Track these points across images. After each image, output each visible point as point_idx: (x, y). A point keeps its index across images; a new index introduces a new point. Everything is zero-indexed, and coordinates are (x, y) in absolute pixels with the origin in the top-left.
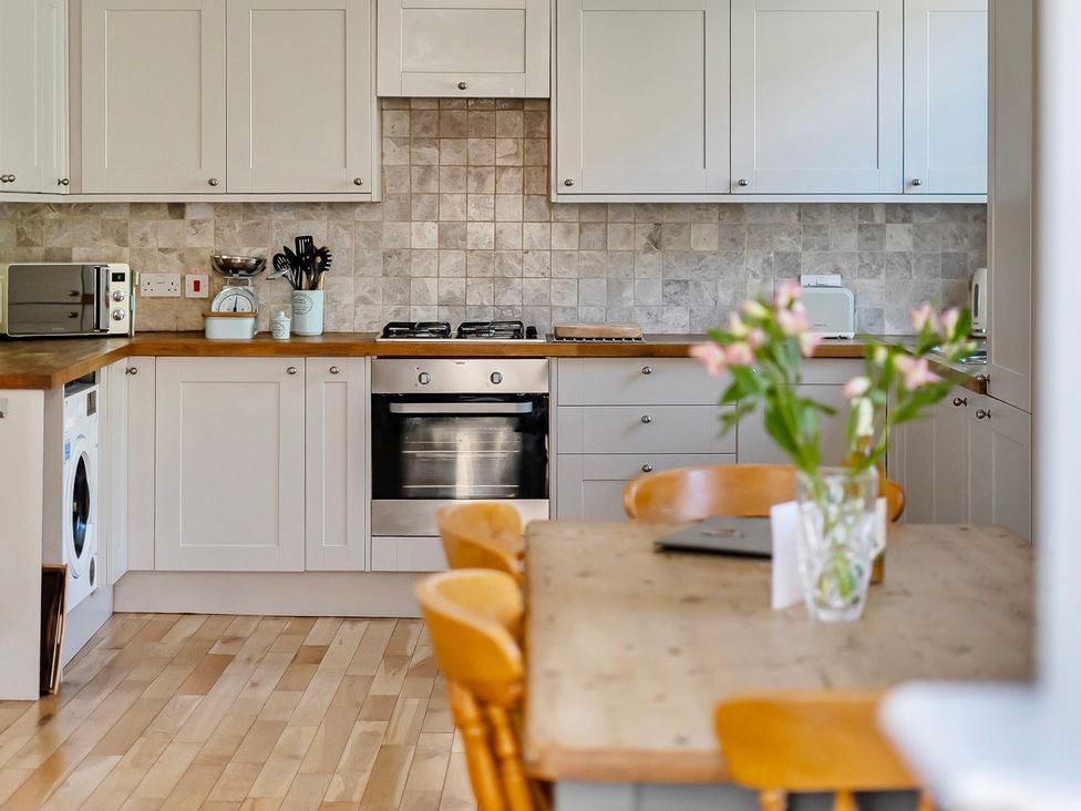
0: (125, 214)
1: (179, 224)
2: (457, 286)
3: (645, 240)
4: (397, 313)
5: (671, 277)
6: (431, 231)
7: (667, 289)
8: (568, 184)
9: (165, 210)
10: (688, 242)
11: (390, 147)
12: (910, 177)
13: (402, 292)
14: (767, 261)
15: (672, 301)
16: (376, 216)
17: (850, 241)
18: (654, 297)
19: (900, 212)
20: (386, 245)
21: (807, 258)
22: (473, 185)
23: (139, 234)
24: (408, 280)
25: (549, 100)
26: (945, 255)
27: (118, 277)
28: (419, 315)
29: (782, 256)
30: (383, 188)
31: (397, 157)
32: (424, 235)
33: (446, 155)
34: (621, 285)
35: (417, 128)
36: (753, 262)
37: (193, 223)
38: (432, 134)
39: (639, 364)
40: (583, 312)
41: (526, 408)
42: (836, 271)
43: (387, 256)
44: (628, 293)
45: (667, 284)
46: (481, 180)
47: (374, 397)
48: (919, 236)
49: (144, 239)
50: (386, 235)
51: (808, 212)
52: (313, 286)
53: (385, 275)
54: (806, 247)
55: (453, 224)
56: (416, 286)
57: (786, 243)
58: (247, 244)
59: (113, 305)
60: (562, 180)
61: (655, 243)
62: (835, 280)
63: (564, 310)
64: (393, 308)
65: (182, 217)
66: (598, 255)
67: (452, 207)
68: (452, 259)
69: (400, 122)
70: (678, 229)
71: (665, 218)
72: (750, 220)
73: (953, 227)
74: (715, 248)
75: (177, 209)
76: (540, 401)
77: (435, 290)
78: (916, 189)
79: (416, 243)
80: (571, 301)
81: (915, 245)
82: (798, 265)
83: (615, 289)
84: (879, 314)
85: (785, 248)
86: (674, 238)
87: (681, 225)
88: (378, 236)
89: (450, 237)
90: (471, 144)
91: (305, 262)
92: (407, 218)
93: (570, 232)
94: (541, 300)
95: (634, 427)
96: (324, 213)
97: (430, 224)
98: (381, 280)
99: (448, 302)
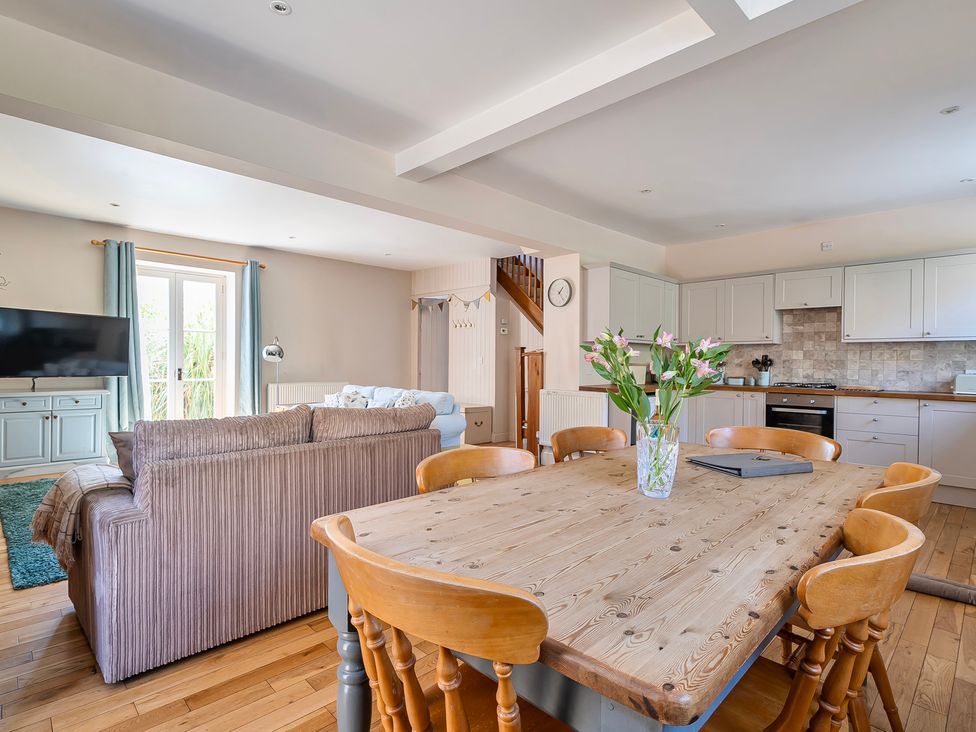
2: (810, 372)
3: (888, 356)
4: (788, 380)
5: (901, 369)
6: (801, 353)
7: (899, 374)
10: (909, 357)
11: (785, 327)
13: (789, 373)
14: (948, 364)
15: (901, 379)
16: (781, 349)
18: (893, 377)
20: (783, 358)
21: (969, 363)
22: (817, 337)
24: (792, 370)
25: (840, 307)
28: (796, 380)
29: (956, 363)
30: (783, 340)
31: (788, 330)
32: (798, 355)
33: (807, 328)
34: (878, 372)
35: (796, 320)
36: (941, 364)
38: (801, 322)
39: (873, 399)
40: (861, 381)
41: (824, 412)
43: (784, 362)
44: (881, 375)
45: (899, 372)
46: (820, 337)
47: (767, 406)
50: (784, 355)
52: (766, 371)
54: (969, 359)
55: (809, 351)
56: (794, 371)
57: (958, 358)
60: (846, 335)
63: (853, 380)
64: (786, 377)
66: (868, 362)
67: (809, 345)
68: (808, 363)
69: (787, 318)
70: (903, 352)
71: (899, 348)
72: (939, 348)
74: (922, 359)
76: (831, 411)
77: (801, 373)
79: (795, 357)
82: (964, 366)
83: (875, 374)
87: (906, 351)
88: (781, 355)
89: (807, 355)
90: (816, 324)
91: (764, 363)
92: (792, 350)
93: (855, 353)
94: (844, 377)
95: (869, 422)
96: (763, 347)
97: (800, 351)
98: (782, 369)
99: (806, 377)
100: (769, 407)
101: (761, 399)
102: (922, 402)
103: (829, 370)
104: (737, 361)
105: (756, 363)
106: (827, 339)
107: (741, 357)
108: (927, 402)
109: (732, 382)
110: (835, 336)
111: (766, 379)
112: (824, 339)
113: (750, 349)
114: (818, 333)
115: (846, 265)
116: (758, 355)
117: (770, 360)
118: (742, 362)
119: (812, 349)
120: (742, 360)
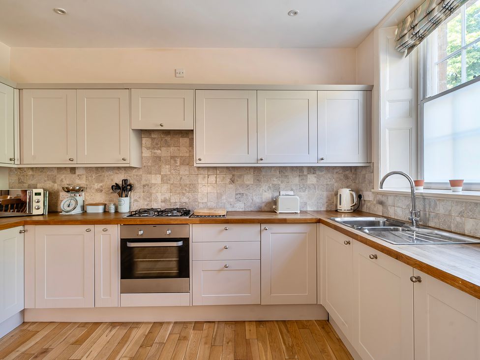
1: (74, 176)
2: (167, 196)
3: (229, 180)
4: (147, 205)
5: (238, 192)
6: (159, 177)
7: (237, 196)
8: (200, 160)
9: (69, 171)
10: (243, 181)
11: (144, 150)
12: (320, 157)
13: (149, 198)
14: (269, 187)
15: (238, 200)
16: (141, 172)
17: (296, 180)
18: (232, 199)
19: (312, 170)
20: (143, 182)
21: (282, 186)
22: (172, 162)
23: (60, 179)
24: (151, 194)
26: (327, 185)
27: (38, 194)
28: (155, 206)
29: (274, 185)
30: (142, 163)
31: (147, 153)
32: (156, 179)
33: (163, 152)
34: (221, 195)
35: (154, 144)
36: (264, 187)
37: (78, 176)
38: (159, 146)
39: (223, 226)
41: (180, 243)
42: (292, 190)
43: (144, 186)
44: (224, 197)
45: (237, 194)
46: (175, 161)
47: (122, 240)
48: (318, 178)
49: (62, 181)
50: (143, 179)
51: (283, 170)
52: (126, 196)
53: (143, 192)
54: (282, 182)
55: (166, 175)
56: (153, 196)
57: (276, 181)
58: (97, 182)
59: (35, 204)
60: (197, 159)
61: (233, 181)
62: (292, 193)
63: (203, 203)
64: (146, 203)
65: (75, 173)
66: (214, 185)
67: (166, 169)
68: (165, 187)
69: (146, 141)
70: (240, 176)
71: (236, 173)
72: (263, 173)
73: (329, 175)
74: (252, 183)
75: (73, 170)
76: (186, 241)
77: (160, 197)
78: (322, 161)
79: (153, 182)
80: (205, 200)
81: (317, 181)
82: (279, 188)
83: (219, 196)
84: (306, 204)
85: (275, 183)
86: (239, 180)
87: (241, 175)
88: (141, 179)
89: (165, 179)
90: (172, 149)
91: (124, 189)
92: (150, 173)
93: (204, 177)
94: (195, 200)
95: (221, 250)
96: (123, 172)
97: (158, 175)
98: (142, 194)
99: (164, 201)
100: (124, 242)
101: (114, 233)
102: (263, 226)
103: (184, 194)
104: (97, 186)
105: (116, 187)
106: (182, 164)
107: (102, 181)
108: (267, 226)
110: (188, 160)
111: (126, 205)
112: (178, 164)
113: (111, 173)
114: (173, 158)
115: (197, 88)
116: (118, 179)
117: (130, 185)
118: (102, 187)
119: (169, 173)
120: (101, 184)
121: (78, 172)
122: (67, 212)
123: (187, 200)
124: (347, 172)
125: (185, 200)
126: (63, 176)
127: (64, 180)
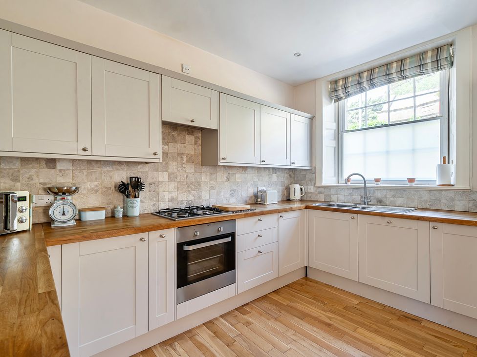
0: (18, 164)
1: (52, 171)
2: (174, 195)
3: (226, 178)
4: (154, 205)
5: (232, 189)
6: (166, 174)
7: (232, 192)
8: (224, 159)
9: (43, 163)
10: (235, 179)
12: (292, 161)
13: (156, 197)
14: (252, 184)
15: (232, 196)
16: (146, 169)
17: (266, 178)
18: (228, 196)
19: (275, 170)
20: (151, 180)
21: (259, 183)
22: (179, 159)
23: (27, 176)
24: (158, 194)
25: (217, 130)
26: (282, 181)
27: (22, 199)
29: (254, 182)
32: (163, 177)
33: (171, 148)
34: (220, 192)
36: (249, 184)
37: (60, 171)
38: (166, 141)
41: (229, 239)
42: (264, 186)
44: (222, 194)
46: (182, 158)
48: (278, 176)
49: (30, 178)
50: (150, 176)
53: (150, 191)
54: (259, 180)
55: (173, 173)
56: (160, 195)
57: (255, 179)
59: (19, 215)
61: (228, 179)
64: (152, 203)
65: (54, 168)
66: (214, 183)
67: (173, 166)
68: (172, 185)
71: (230, 172)
73: (283, 175)
74: (241, 180)
75: (51, 162)
77: (167, 196)
78: (293, 165)
79: (160, 179)
80: (207, 197)
81: (277, 179)
82: (257, 185)
86: (232, 178)
87: (234, 174)
88: (146, 177)
89: (172, 177)
90: (179, 145)
92: (157, 170)
94: (200, 198)
95: (256, 239)
96: (125, 168)
97: (165, 173)
98: (148, 193)
99: (171, 200)
100: (180, 246)
103: (190, 192)
104: (89, 185)
106: (188, 161)
107: (97, 179)
109: (89, 216)
112: (185, 162)
114: (180, 155)
118: (97, 186)
119: (176, 171)
120: (96, 183)
121: (59, 166)
122: (64, 223)
123: (192, 198)
124: (291, 173)
125: (191, 198)
126: (33, 172)
127: (34, 177)
